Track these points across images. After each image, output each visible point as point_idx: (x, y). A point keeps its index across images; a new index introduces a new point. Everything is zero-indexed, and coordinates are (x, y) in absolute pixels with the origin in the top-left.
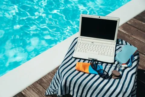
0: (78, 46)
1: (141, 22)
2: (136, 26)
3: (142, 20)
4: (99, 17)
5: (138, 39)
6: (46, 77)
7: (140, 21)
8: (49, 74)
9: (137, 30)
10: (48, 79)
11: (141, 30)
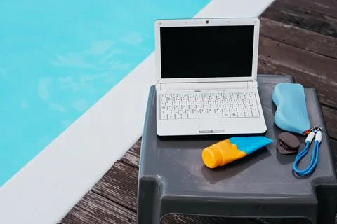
0: (162, 106)
1: (280, 24)
2: (274, 35)
3: (281, 19)
4: (207, 22)
5: (288, 66)
6: (82, 206)
7: (277, 21)
8: (86, 196)
9: (278, 45)
10: (89, 210)
11: (287, 44)
